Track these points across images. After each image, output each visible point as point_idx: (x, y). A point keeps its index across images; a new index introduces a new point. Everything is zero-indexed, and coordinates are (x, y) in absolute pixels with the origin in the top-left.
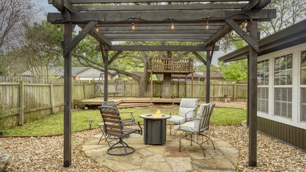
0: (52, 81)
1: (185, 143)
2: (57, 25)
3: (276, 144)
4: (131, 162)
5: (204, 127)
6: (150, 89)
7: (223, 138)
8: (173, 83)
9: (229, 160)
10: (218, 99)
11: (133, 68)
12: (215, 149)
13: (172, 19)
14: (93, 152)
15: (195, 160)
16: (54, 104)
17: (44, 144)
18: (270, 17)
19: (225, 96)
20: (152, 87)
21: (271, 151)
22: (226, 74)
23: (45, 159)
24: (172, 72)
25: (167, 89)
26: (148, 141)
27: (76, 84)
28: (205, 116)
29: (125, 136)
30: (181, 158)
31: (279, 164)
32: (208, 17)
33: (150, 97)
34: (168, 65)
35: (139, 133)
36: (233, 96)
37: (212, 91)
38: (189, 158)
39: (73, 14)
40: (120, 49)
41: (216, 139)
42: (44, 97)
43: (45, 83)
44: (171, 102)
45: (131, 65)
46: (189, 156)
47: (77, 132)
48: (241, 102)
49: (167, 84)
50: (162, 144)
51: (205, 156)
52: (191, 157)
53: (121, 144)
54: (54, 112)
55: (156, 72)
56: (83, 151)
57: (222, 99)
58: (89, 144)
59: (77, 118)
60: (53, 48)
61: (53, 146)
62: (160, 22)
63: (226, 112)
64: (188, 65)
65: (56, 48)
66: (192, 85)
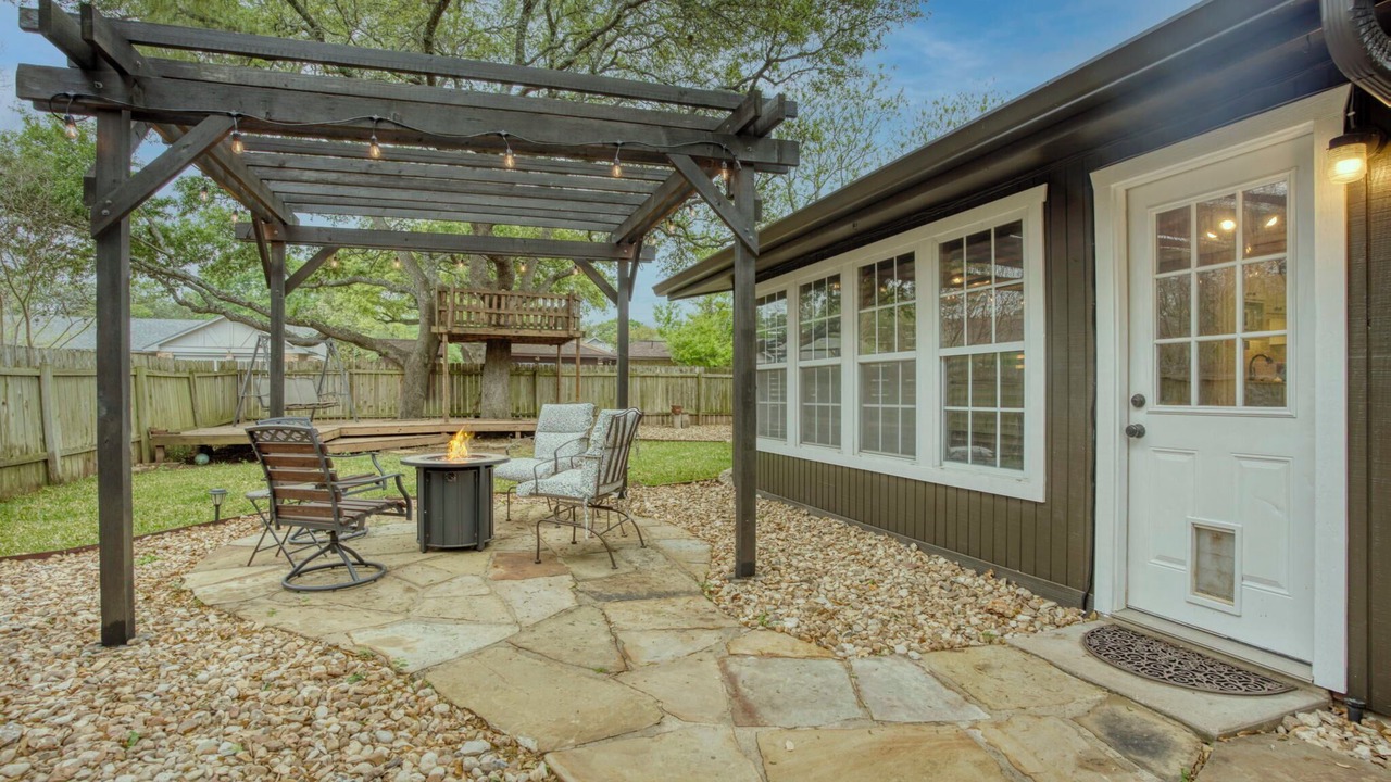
0: (48, 360)
1: (555, 536)
2: (63, 116)
3: (806, 519)
4: (372, 608)
5: (612, 481)
6: (441, 391)
7: (669, 516)
8: (517, 373)
9: (683, 570)
10: (655, 418)
11: (382, 326)
12: (643, 546)
13: (507, 135)
14: (231, 590)
15: (585, 580)
16: (58, 446)
17: (12, 583)
18: (784, 162)
19: (676, 411)
20: (446, 380)
21: (793, 537)
22: (679, 347)
23: (14, 630)
24: (514, 334)
25: (497, 391)
26: (431, 542)
27: (157, 373)
28: (614, 448)
29: (347, 523)
30: (542, 580)
31: (810, 564)
32: (619, 142)
33: (441, 417)
34: (501, 312)
35: (400, 514)
36: (698, 409)
37: (639, 395)
38: (567, 579)
39: (136, 81)
40: (330, 239)
41: (650, 520)
42: (12, 419)
43: (17, 364)
44: (512, 430)
45: (374, 314)
46: (566, 572)
47: (162, 533)
48: (719, 427)
49: (497, 374)
50: (481, 547)
51: (614, 567)
52: (573, 575)
53: (337, 555)
54: (61, 475)
55: (461, 332)
56: (185, 591)
57: (665, 419)
58: (212, 566)
59: (164, 492)
60: (56, 241)
61: (56, 588)
62: (467, 144)
63: (679, 451)
64: (564, 314)
65: (70, 239)
66: (577, 377)
